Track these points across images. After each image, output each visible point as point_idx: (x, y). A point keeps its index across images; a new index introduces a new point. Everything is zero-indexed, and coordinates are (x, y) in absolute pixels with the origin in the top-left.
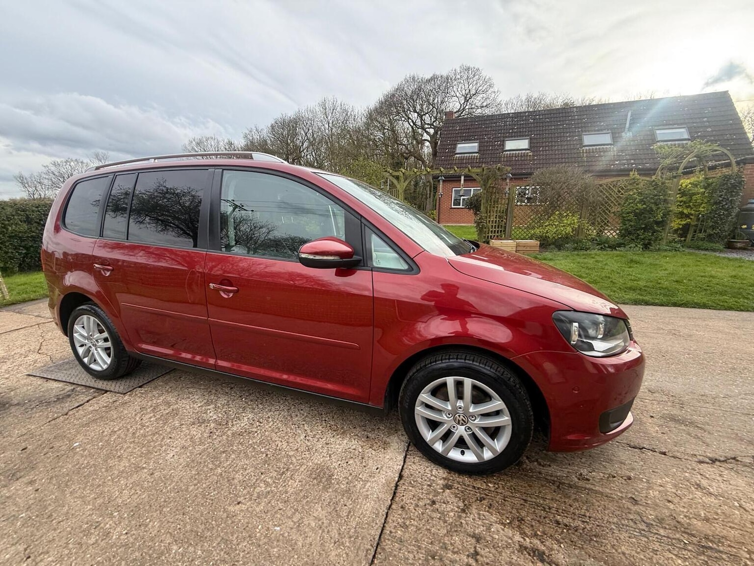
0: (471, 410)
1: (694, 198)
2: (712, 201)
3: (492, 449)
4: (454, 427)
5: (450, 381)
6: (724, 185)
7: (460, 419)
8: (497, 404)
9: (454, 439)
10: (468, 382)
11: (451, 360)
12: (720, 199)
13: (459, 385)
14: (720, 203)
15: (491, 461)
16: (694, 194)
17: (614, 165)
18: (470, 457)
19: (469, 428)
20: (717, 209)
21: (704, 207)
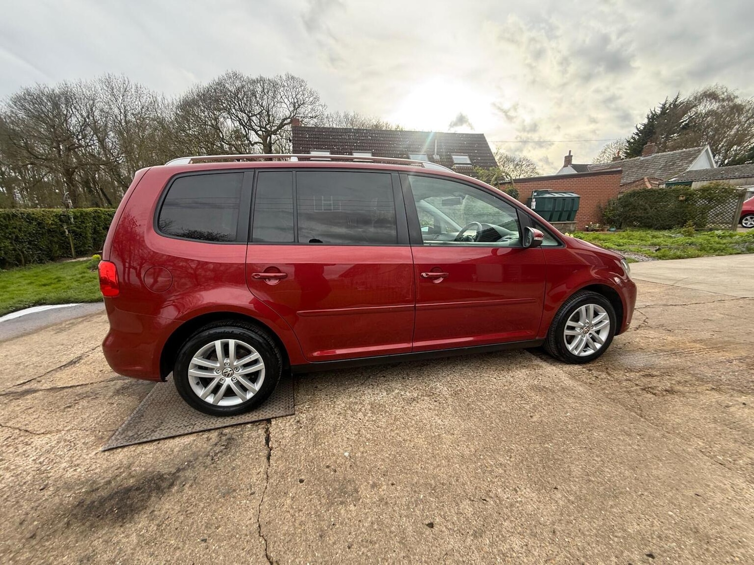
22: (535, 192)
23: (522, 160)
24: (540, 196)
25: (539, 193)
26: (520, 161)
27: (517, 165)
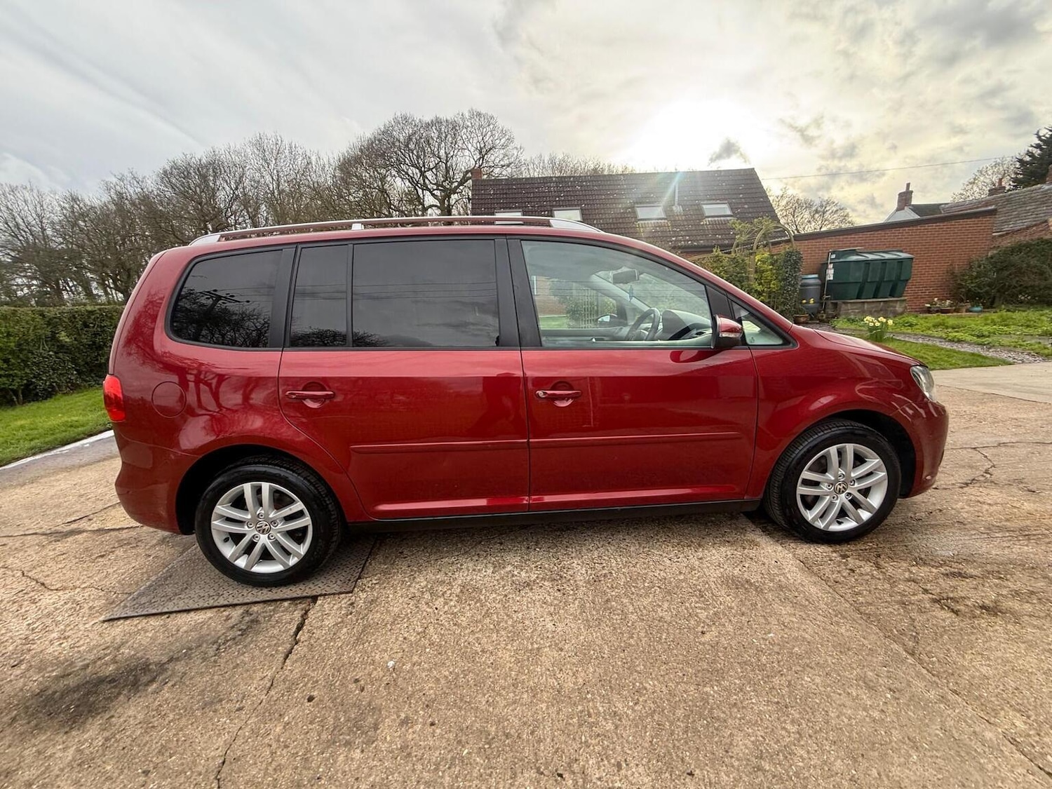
0: (853, 475)
1: (765, 274)
2: (780, 277)
3: (868, 508)
4: (834, 498)
5: (833, 450)
6: (787, 261)
7: (841, 487)
8: (874, 461)
9: (835, 511)
10: (850, 448)
11: (833, 430)
12: (787, 275)
13: (840, 453)
14: (787, 279)
15: (870, 521)
16: (763, 271)
17: (671, 242)
18: (849, 525)
19: (849, 494)
20: (785, 285)
21: (774, 284)
22: (833, 253)
23: (824, 204)
24: (841, 260)
25: (840, 255)
26: (822, 206)
27: (817, 211)
